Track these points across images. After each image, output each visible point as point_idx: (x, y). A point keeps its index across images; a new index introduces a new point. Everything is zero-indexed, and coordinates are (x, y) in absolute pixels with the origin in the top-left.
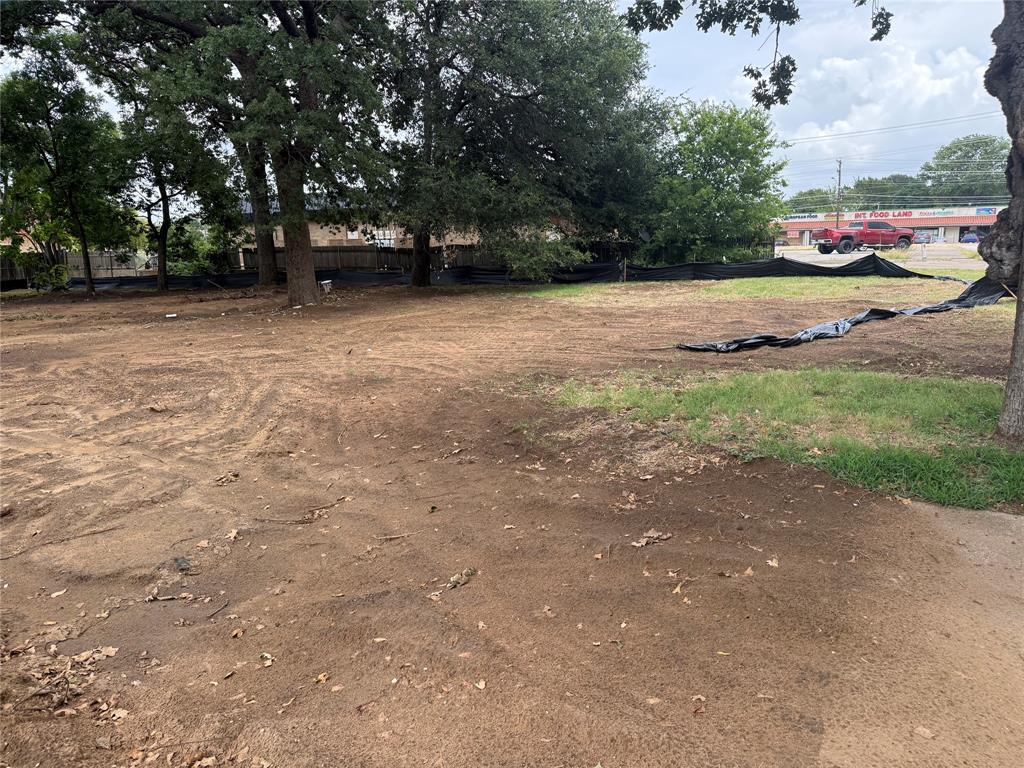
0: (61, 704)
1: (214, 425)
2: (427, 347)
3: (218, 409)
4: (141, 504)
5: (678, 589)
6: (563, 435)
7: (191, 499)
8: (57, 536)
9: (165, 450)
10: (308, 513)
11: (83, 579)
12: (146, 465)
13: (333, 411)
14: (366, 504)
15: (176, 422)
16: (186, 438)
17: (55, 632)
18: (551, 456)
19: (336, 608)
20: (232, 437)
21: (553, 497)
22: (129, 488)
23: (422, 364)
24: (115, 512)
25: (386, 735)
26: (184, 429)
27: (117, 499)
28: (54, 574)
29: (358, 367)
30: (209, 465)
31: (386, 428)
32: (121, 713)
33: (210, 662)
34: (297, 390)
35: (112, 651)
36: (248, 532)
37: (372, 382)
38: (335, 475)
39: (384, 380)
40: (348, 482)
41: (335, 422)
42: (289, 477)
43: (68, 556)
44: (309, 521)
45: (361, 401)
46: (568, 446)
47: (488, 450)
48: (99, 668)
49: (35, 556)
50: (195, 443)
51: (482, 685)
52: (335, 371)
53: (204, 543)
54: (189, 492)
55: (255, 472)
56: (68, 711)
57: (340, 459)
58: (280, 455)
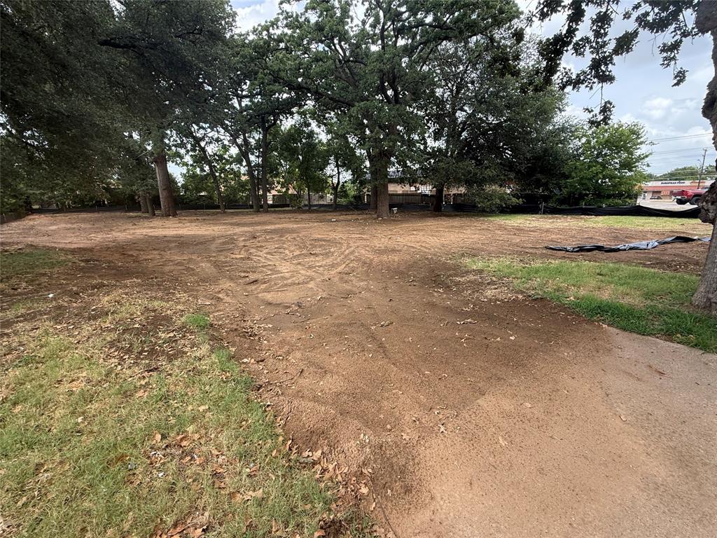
0: (250, 336)
1: (329, 261)
2: (423, 239)
3: (333, 255)
4: (295, 284)
5: (463, 340)
6: (458, 279)
7: (311, 285)
8: (267, 291)
9: (310, 268)
10: (348, 295)
11: (270, 304)
12: (302, 272)
13: (371, 260)
14: (368, 295)
15: (317, 259)
16: (318, 264)
17: (257, 318)
18: (448, 287)
19: (339, 325)
20: (333, 266)
21: (438, 302)
22: (294, 279)
23: (417, 246)
24: (286, 285)
25: (334, 363)
26: (319, 261)
27: (290, 281)
28: (263, 301)
29: (391, 244)
30: (322, 274)
31: (388, 269)
32: (266, 342)
33: (296, 334)
34: (363, 252)
35: (271, 326)
36: (325, 298)
37: (394, 251)
38: (362, 284)
39: (398, 251)
40: (365, 287)
41: (370, 264)
42: (346, 282)
43: (268, 297)
44: (347, 298)
45: (384, 258)
46: (457, 284)
47: (423, 282)
48: (265, 329)
49: (260, 295)
50: (320, 266)
51: (370, 356)
52: (381, 245)
53: (309, 299)
54: (312, 282)
55: (336, 279)
56: (252, 338)
57: (367, 278)
58: (346, 274)
